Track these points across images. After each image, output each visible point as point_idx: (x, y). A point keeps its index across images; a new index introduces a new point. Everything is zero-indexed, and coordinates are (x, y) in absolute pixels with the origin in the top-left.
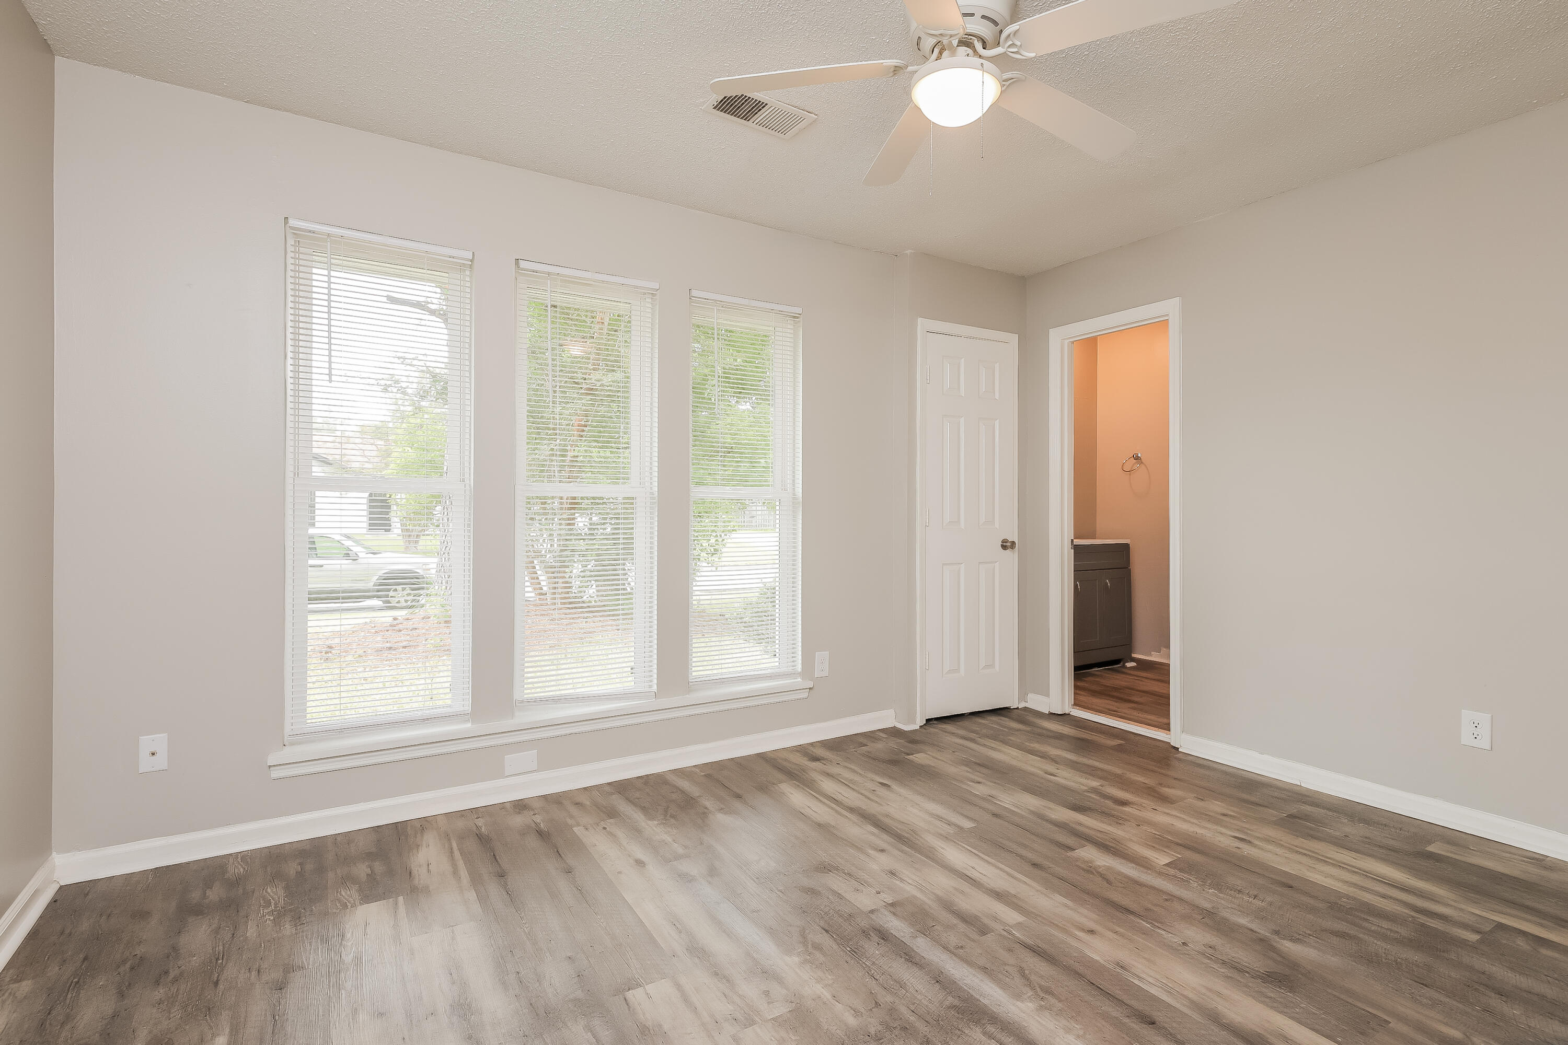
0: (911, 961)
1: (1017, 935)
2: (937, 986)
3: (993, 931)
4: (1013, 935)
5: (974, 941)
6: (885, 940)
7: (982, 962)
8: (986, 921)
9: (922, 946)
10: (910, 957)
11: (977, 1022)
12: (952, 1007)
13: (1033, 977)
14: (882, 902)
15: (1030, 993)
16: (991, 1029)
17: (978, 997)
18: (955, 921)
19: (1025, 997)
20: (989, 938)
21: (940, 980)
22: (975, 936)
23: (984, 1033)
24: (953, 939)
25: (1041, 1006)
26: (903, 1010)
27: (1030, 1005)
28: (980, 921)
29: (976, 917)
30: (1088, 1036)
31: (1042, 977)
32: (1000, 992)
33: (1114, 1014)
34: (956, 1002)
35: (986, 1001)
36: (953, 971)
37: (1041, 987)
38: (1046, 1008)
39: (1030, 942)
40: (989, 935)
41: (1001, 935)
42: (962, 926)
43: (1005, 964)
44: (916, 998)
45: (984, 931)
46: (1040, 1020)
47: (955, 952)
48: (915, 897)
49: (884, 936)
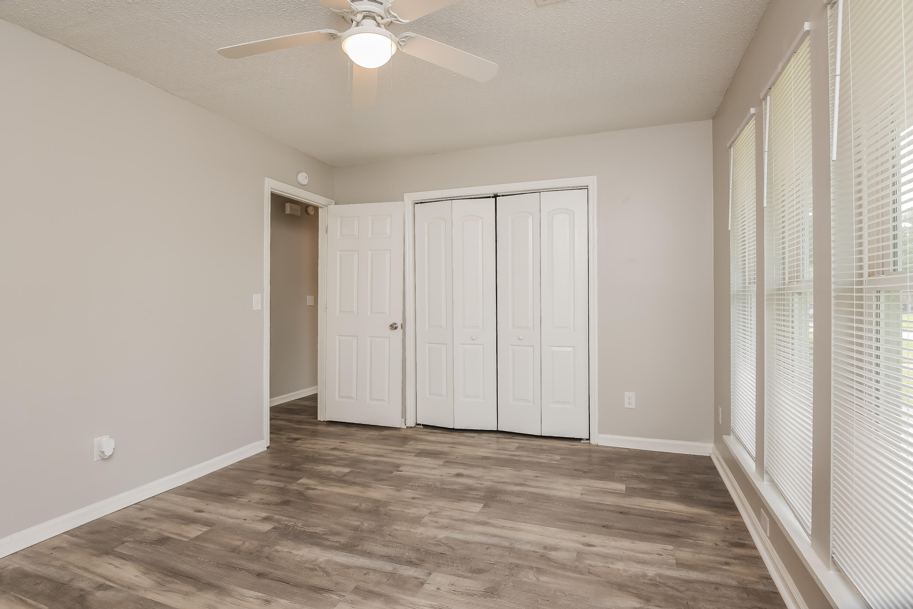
0: (387, 557)
1: (334, 596)
2: (368, 551)
3: (351, 592)
4: (338, 595)
5: (360, 581)
6: (408, 561)
7: (351, 571)
8: (357, 598)
9: (389, 567)
10: (390, 558)
11: (343, 545)
12: (357, 546)
13: (322, 573)
14: (429, 582)
15: (322, 565)
16: (337, 544)
17: (347, 554)
18: (377, 589)
19: (324, 563)
20: (352, 586)
21: (369, 555)
22: (361, 584)
23: (339, 542)
24: (372, 576)
25: (315, 561)
26: (378, 538)
27: (321, 560)
28: (361, 596)
29: (365, 598)
30: (293, 557)
31: (316, 575)
32: (337, 560)
33: (278, 572)
34: (356, 548)
35: (343, 553)
36: (364, 560)
37: (316, 570)
38: (313, 561)
39: (327, 595)
40: (353, 588)
41: (345, 591)
42: (371, 587)
43: (338, 575)
44: (375, 543)
45: (357, 590)
46: (316, 555)
47: (368, 570)
48: (413, 596)
49: (410, 563)
